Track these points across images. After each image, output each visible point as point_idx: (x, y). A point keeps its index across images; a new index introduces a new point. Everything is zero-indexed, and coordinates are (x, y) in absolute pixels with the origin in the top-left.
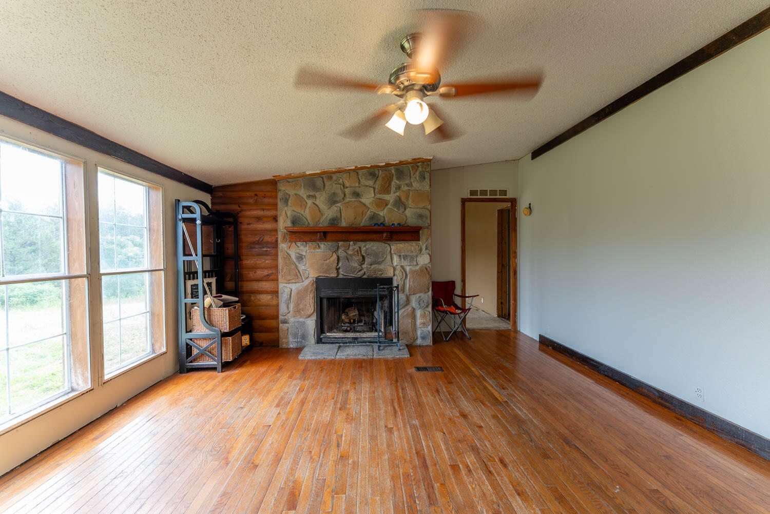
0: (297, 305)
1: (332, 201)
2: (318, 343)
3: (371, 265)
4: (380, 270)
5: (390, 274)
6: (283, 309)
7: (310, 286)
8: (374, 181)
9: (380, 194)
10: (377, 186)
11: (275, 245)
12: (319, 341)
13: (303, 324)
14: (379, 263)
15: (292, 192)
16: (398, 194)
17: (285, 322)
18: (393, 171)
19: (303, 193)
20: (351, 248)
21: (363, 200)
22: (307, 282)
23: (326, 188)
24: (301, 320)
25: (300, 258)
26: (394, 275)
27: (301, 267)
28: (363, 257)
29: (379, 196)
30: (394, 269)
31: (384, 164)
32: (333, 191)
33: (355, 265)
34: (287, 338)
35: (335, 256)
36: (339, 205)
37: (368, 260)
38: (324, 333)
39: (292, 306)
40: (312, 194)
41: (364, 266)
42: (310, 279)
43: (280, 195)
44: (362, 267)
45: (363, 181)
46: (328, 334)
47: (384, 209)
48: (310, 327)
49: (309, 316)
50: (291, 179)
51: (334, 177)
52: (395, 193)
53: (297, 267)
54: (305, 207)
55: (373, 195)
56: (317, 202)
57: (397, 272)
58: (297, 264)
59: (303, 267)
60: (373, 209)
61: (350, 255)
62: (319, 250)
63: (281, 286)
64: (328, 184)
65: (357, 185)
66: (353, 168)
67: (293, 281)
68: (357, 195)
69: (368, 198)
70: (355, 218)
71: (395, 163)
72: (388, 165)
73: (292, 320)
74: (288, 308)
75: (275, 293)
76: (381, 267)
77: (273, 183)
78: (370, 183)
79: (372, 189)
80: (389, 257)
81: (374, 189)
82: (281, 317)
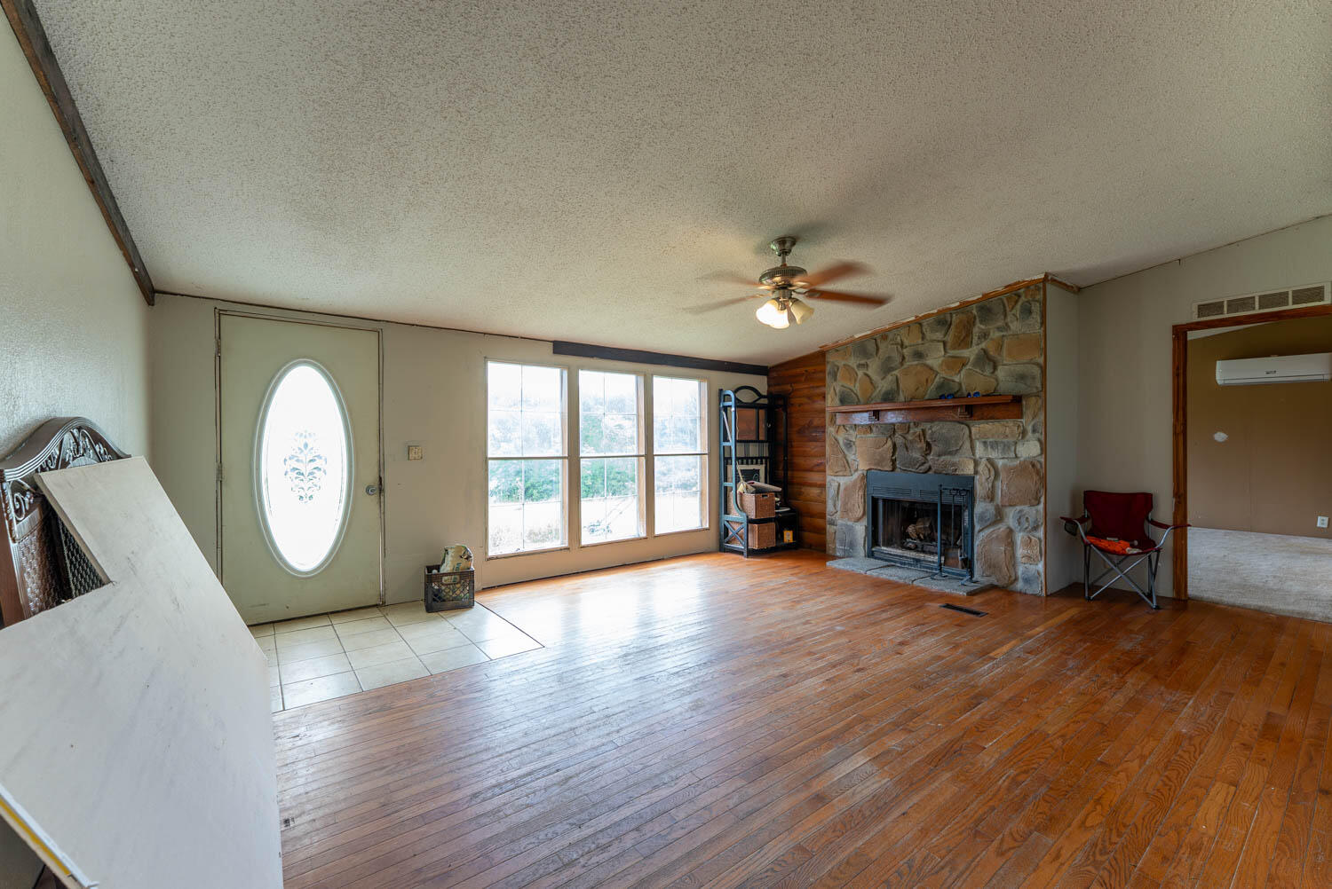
0: (845, 504)
1: (887, 369)
2: (869, 557)
3: (939, 456)
4: (953, 464)
5: (969, 469)
6: (830, 507)
7: (859, 482)
8: (943, 332)
9: (954, 349)
10: (949, 338)
11: (823, 428)
12: (871, 555)
13: (851, 529)
14: (950, 453)
15: (841, 363)
16: (983, 345)
17: (833, 523)
18: (975, 312)
19: (853, 362)
20: (911, 431)
21: (929, 362)
22: (856, 476)
23: (881, 351)
24: (849, 523)
25: (849, 444)
26: (976, 472)
27: (851, 457)
28: (929, 445)
29: (952, 353)
30: (976, 463)
31: (958, 304)
32: (887, 355)
33: (917, 455)
34: (834, 542)
35: (890, 443)
36: (896, 372)
37: (935, 449)
38: (879, 546)
39: (839, 504)
40: (863, 362)
41: (930, 457)
42: (860, 472)
43: (828, 368)
44: (926, 459)
45: (929, 335)
46: (883, 548)
47: (959, 372)
48: (859, 533)
49: (858, 520)
50: (838, 348)
51: (891, 336)
52: (978, 344)
53: (845, 456)
54: (855, 380)
55: (943, 353)
56: (870, 372)
57: (981, 468)
58: (846, 452)
59: (853, 457)
60: (943, 374)
61: (911, 442)
62: (872, 435)
63: (829, 478)
64: (882, 346)
65: (920, 341)
66: (913, 318)
67: (841, 473)
68: (919, 355)
69: (936, 358)
70: (917, 389)
71: (975, 298)
72: (965, 306)
73: (840, 522)
74: (835, 506)
75: (823, 486)
76: (956, 459)
77: (820, 356)
78: (939, 335)
79: (941, 346)
80: (967, 445)
81: (945, 343)
82: (828, 517)
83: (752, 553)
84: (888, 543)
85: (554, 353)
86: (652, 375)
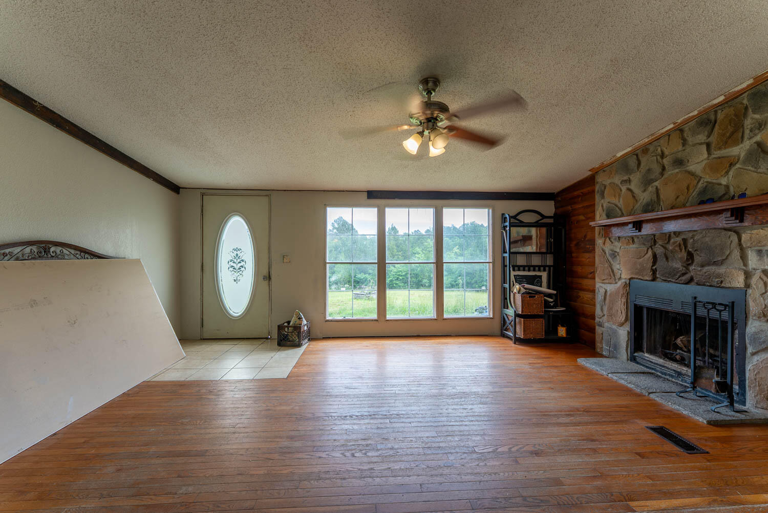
0: (610, 309)
1: (647, 182)
2: (631, 360)
3: (702, 266)
4: (718, 276)
5: (739, 281)
6: (598, 312)
7: (621, 288)
8: (706, 133)
9: (720, 149)
10: (713, 139)
11: (593, 242)
12: (633, 359)
13: (615, 332)
14: (715, 263)
15: (607, 182)
16: (758, 138)
17: (601, 325)
18: (745, 102)
19: (617, 180)
20: (672, 241)
21: (692, 168)
22: (620, 283)
23: (642, 165)
24: (614, 327)
25: (614, 255)
26: (748, 286)
27: (616, 266)
28: (690, 256)
29: (717, 154)
30: (748, 275)
31: (722, 98)
32: (647, 168)
33: (677, 265)
34: (601, 343)
35: (650, 253)
36: (656, 184)
37: (698, 259)
38: (643, 352)
39: (605, 309)
40: (626, 178)
41: (692, 268)
42: (623, 281)
43: (597, 188)
44: (688, 269)
45: (690, 140)
46: (646, 355)
47: (727, 173)
48: (622, 338)
49: (622, 325)
50: (602, 169)
51: (652, 148)
52: (750, 138)
53: (611, 266)
54: (619, 196)
55: (706, 156)
56: (632, 187)
57: (754, 280)
58: (611, 261)
59: (618, 266)
60: (708, 178)
61: (672, 252)
62: (634, 246)
63: (598, 285)
64: (644, 160)
65: (680, 148)
66: (672, 126)
67: (607, 281)
68: (679, 162)
69: (698, 161)
70: (678, 197)
71: (744, 85)
72: (732, 99)
73: (606, 324)
74: (602, 310)
75: (593, 291)
76: (722, 270)
77: (590, 181)
78: (702, 138)
79: (704, 147)
80: (736, 253)
81: (708, 146)
82: (597, 320)
83: (518, 341)
84: (652, 351)
85: (368, 198)
86: (442, 208)
